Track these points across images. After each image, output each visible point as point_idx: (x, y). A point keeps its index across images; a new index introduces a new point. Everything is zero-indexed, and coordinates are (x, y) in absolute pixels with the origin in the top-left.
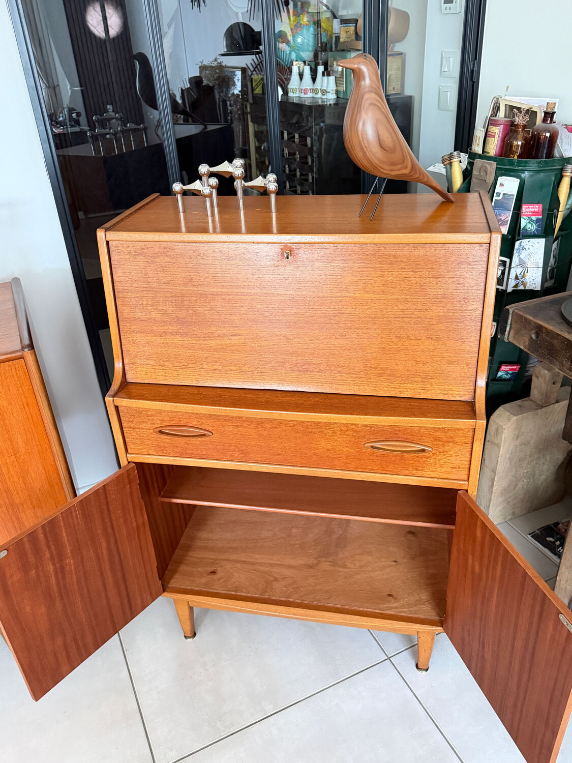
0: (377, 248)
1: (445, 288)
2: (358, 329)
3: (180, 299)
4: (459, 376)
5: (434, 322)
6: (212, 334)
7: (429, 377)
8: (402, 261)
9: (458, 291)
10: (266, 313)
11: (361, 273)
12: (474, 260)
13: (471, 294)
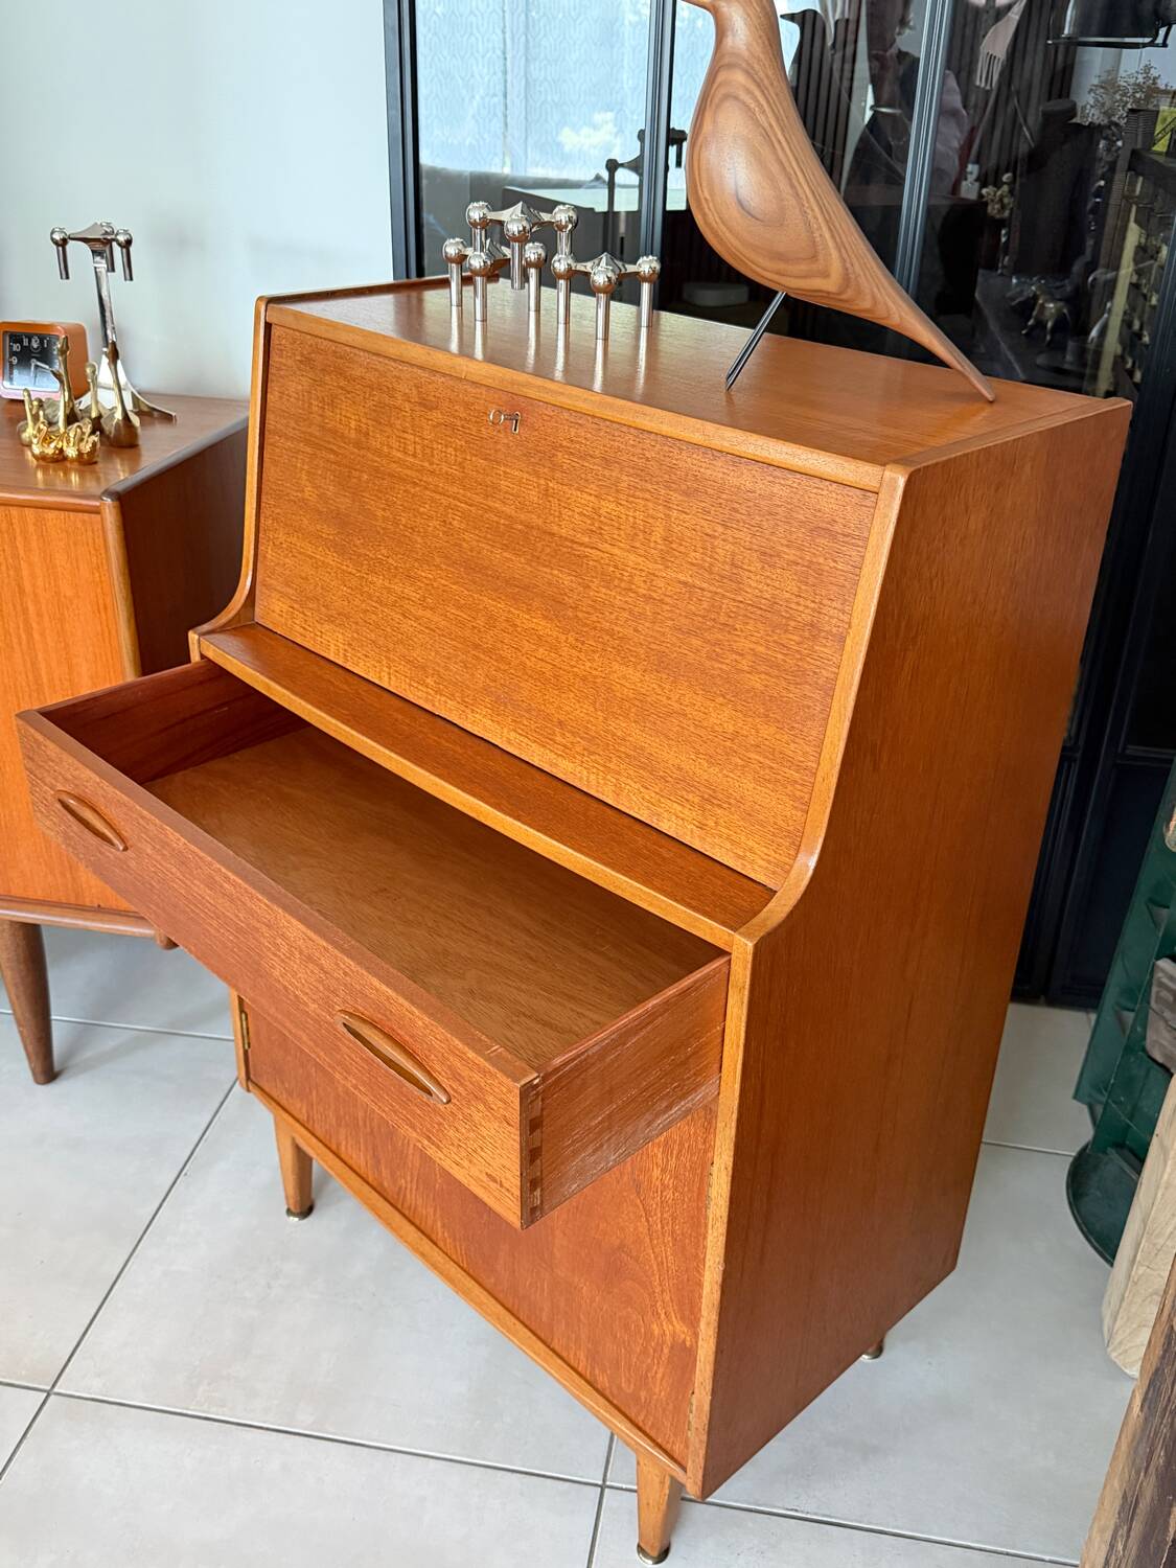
0: (666, 448)
1: (777, 584)
2: (607, 632)
3: (347, 470)
4: (772, 820)
5: (745, 664)
6: (380, 562)
7: (715, 802)
8: (706, 493)
9: (802, 601)
10: (465, 545)
11: (630, 499)
12: (847, 531)
13: (826, 618)
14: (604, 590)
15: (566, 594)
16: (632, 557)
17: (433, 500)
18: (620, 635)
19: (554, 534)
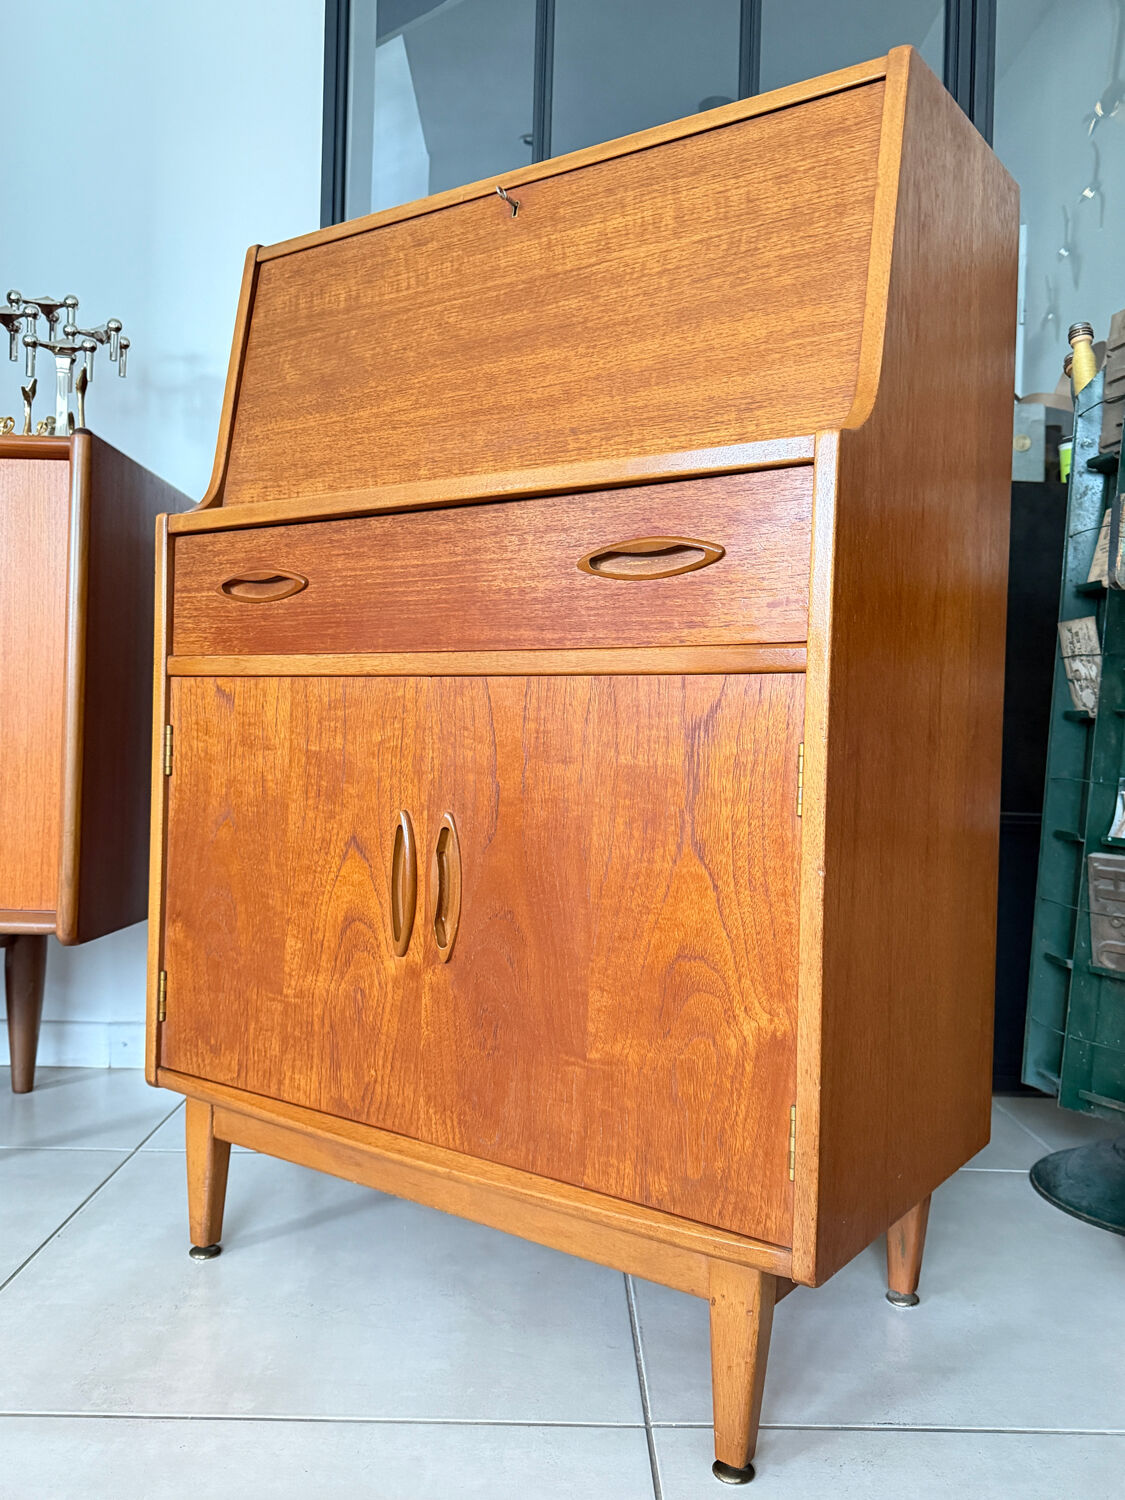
0: (670, 151)
1: (797, 193)
2: (621, 324)
3: (334, 338)
4: (819, 387)
5: (772, 272)
6: (368, 396)
7: (753, 406)
8: (714, 163)
9: (823, 193)
10: (462, 332)
11: (637, 206)
12: (859, 120)
13: (851, 193)
14: (615, 291)
15: (574, 316)
16: (644, 249)
17: (426, 314)
18: (636, 318)
19: (559, 274)
